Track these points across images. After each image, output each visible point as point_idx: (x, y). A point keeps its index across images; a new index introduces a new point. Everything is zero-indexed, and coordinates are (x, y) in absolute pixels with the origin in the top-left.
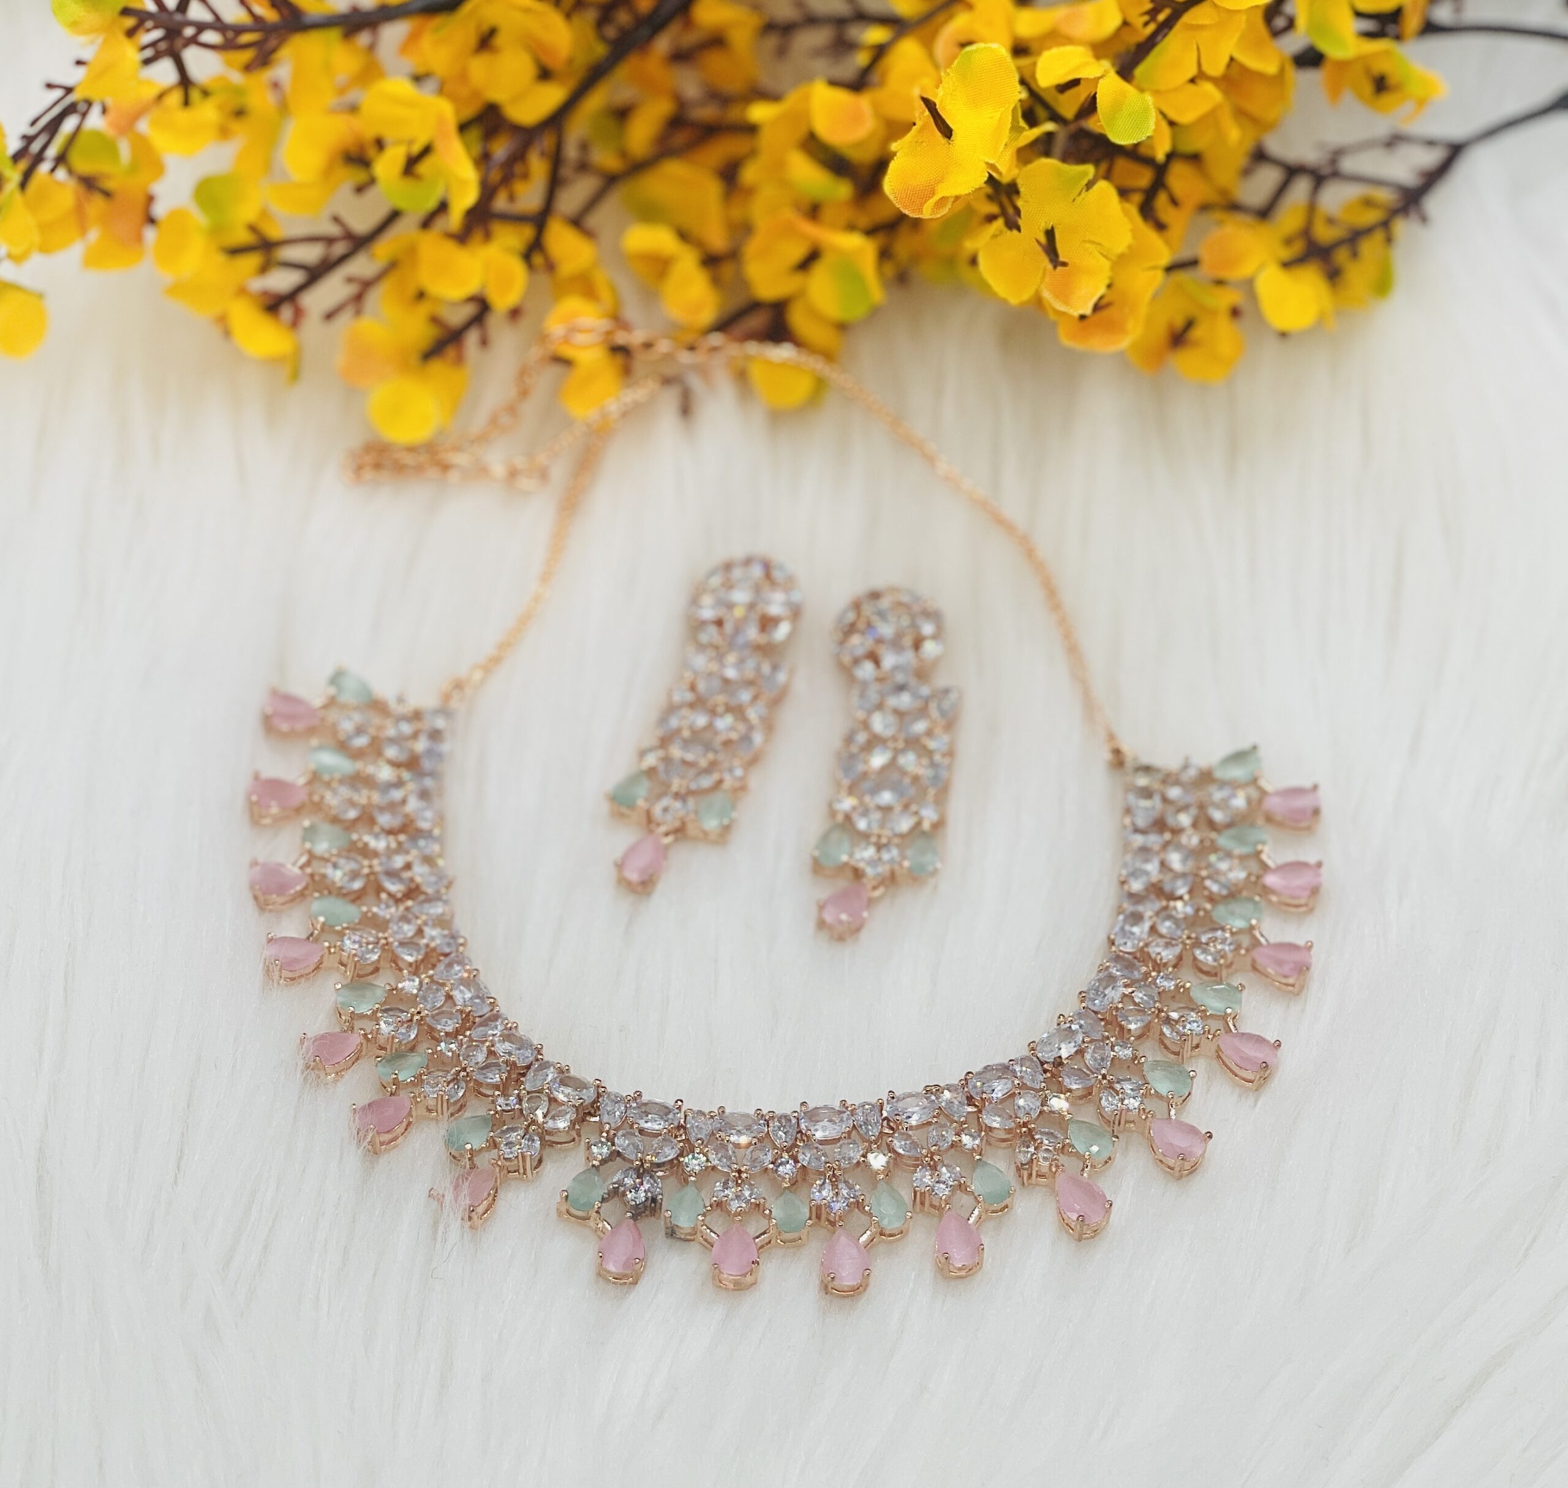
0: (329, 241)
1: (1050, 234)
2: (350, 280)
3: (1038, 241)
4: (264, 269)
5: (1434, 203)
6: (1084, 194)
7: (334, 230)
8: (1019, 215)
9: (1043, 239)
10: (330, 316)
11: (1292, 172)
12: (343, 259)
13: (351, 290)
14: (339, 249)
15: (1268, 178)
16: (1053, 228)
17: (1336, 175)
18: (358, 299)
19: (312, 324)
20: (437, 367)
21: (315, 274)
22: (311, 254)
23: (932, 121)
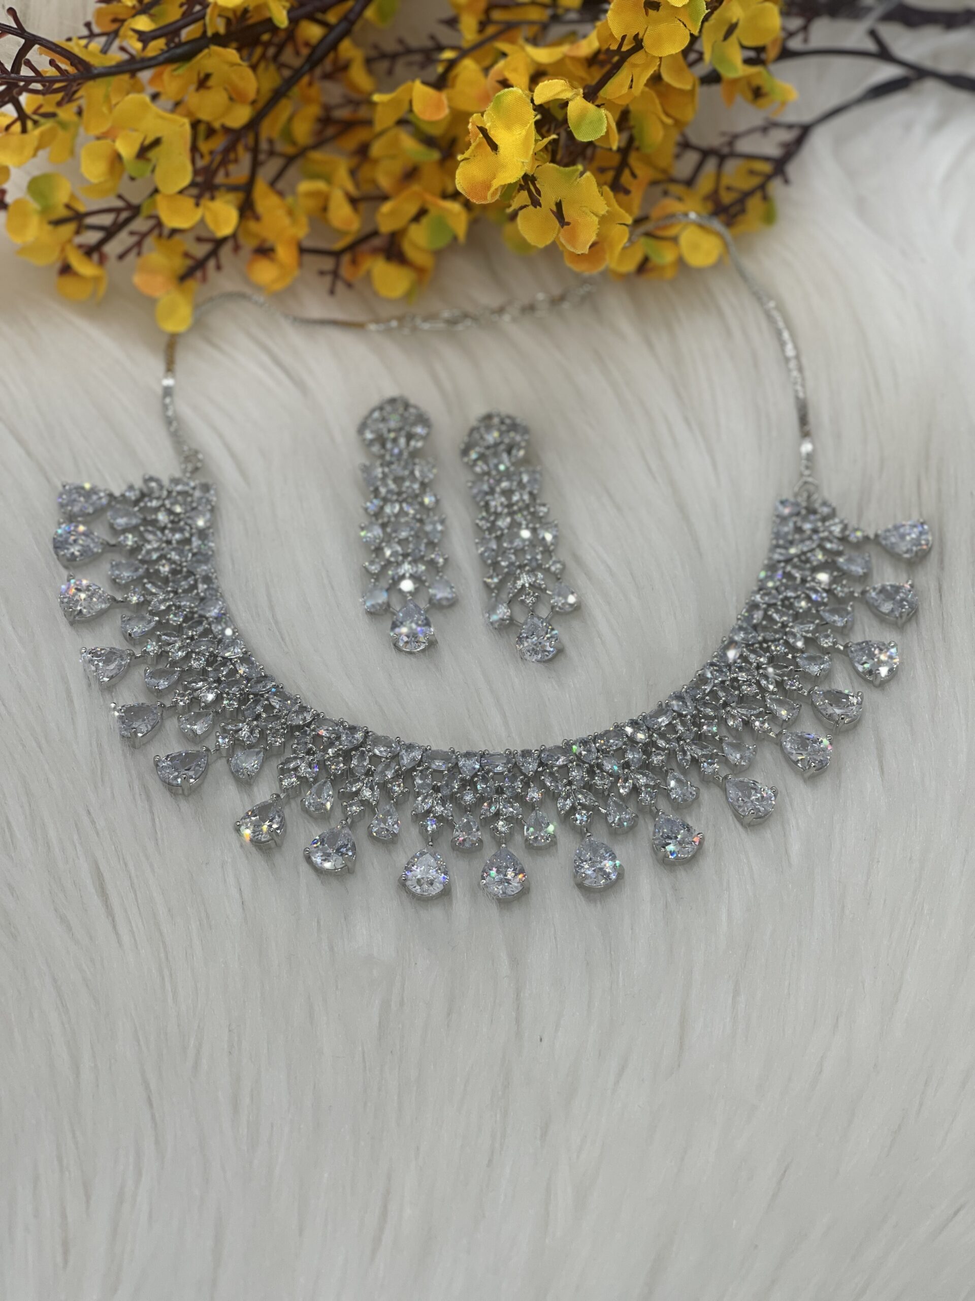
0: (117, 211)
1: (559, 205)
2: (132, 233)
3: (551, 210)
4: (78, 232)
5: (792, 169)
6: (578, 180)
7: (119, 204)
8: (540, 196)
9: (555, 209)
10: (121, 257)
11: (706, 154)
12: (127, 221)
13: (134, 239)
14: (124, 215)
17: (733, 155)
18: (139, 244)
19: (112, 261)
21: (110, 233)
22: (107, 220)
23: (484, 140)
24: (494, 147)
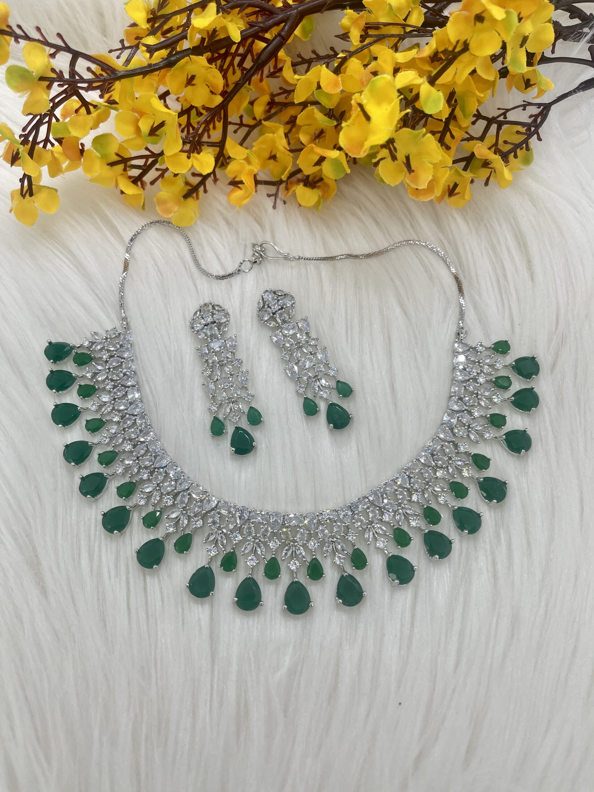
1: (408, 158)
2: (157, 170)
3: (403, 162)
4: (125, 170)
6: (422, 139)
8: (396, 152)
9: (405, 161)
10: (152, 183)
11: (490, 121)
16: (409, 155)
18: (161, 176)
19: (148, 186)
20: (190, 200)
21: (146, 169)
22: (141, 162)
23: (361, 113)
24: (368, 118)
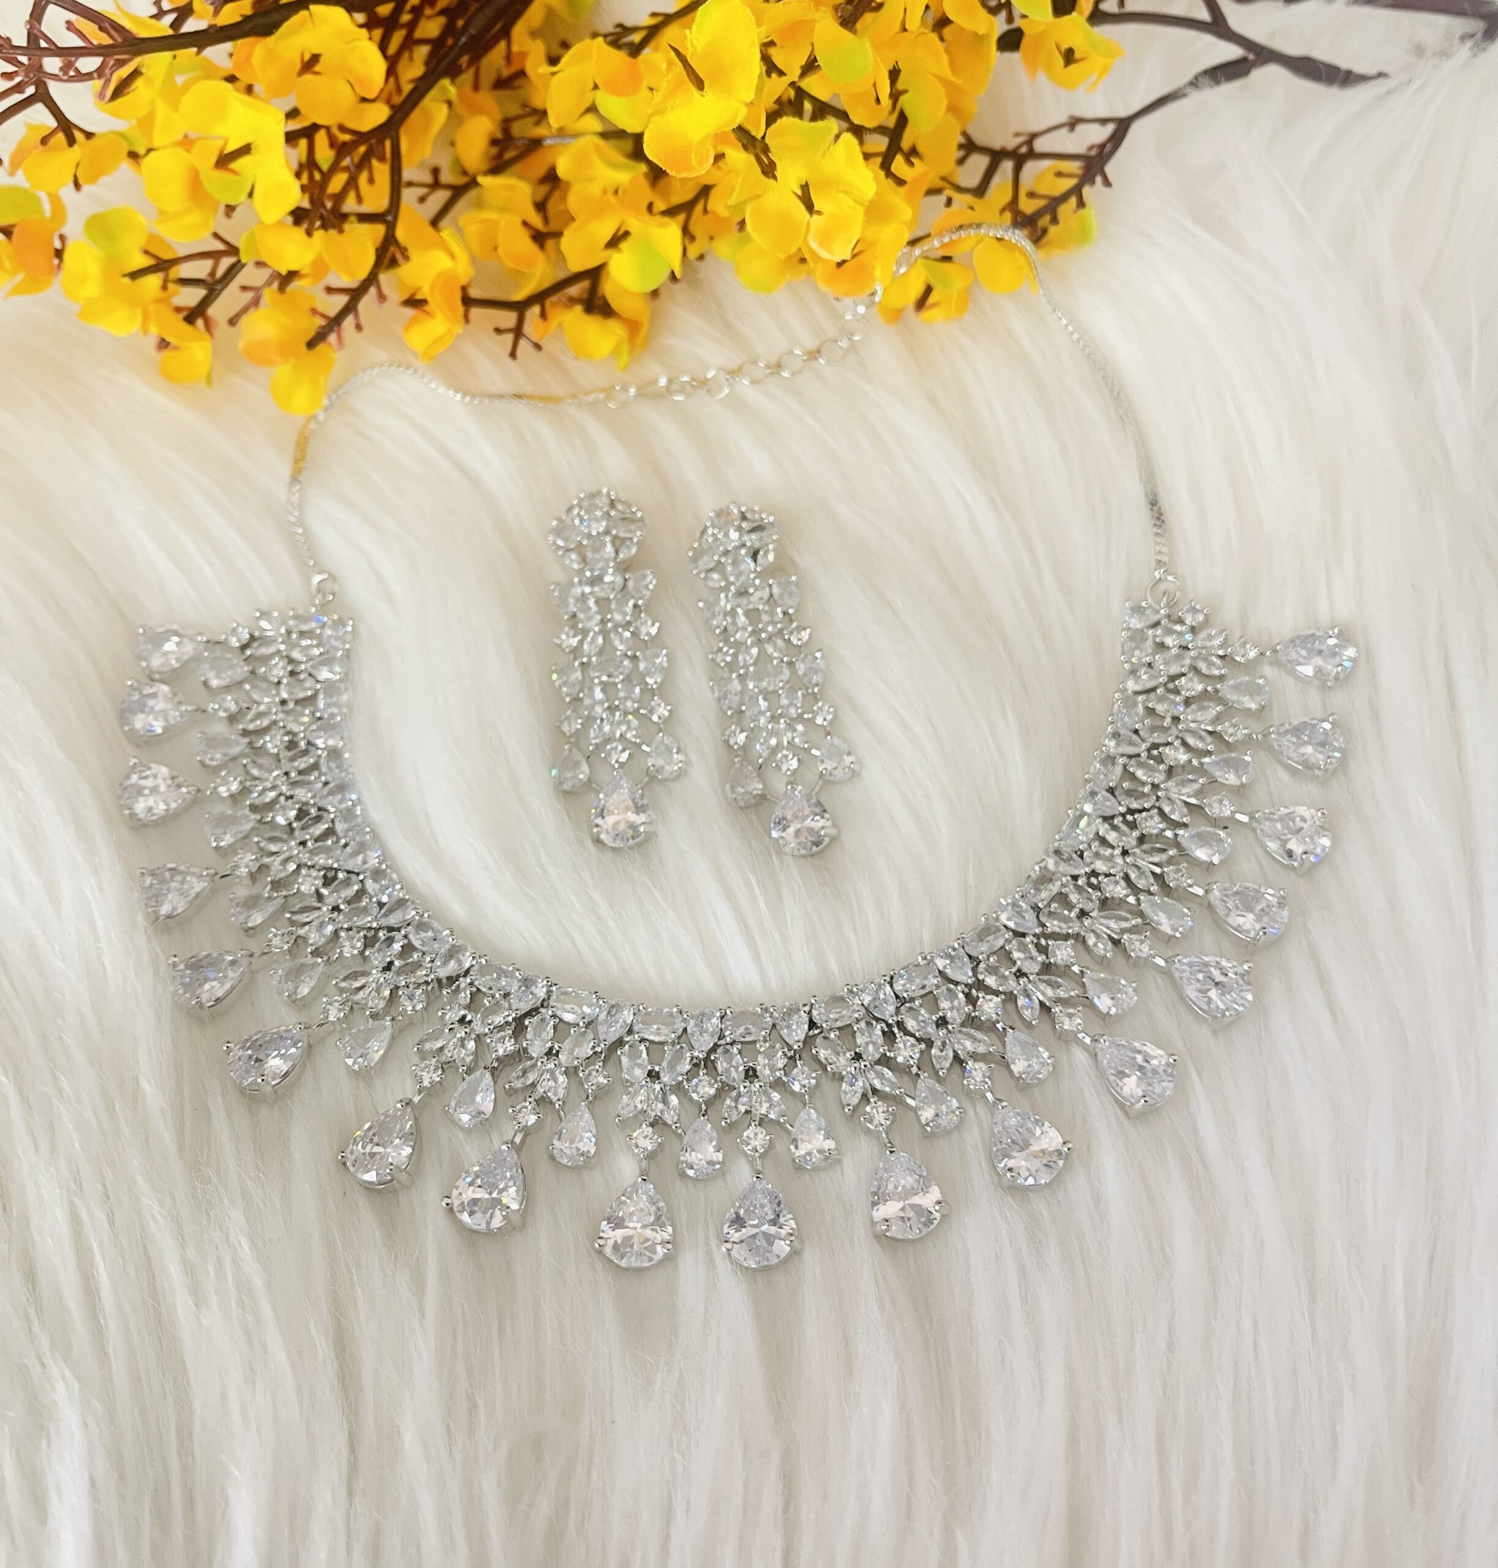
0: (215, 255)
1: (805, 188)
3: (795, 194)
4: (166, 288)
6: (831, 149)
8: (774, 167)
9: (799, 191)
10: (233, 322)
11: (997, 156)
12: (231, 272)
13: (249, 296)
15: (979, 163)
16: (807, 184)
17: (1032, 155)
18: (255, 303)
19: (222, 328)
20: (323, 352)
22: (202, 269)
23: (684, 74)
24: (697, 81)
